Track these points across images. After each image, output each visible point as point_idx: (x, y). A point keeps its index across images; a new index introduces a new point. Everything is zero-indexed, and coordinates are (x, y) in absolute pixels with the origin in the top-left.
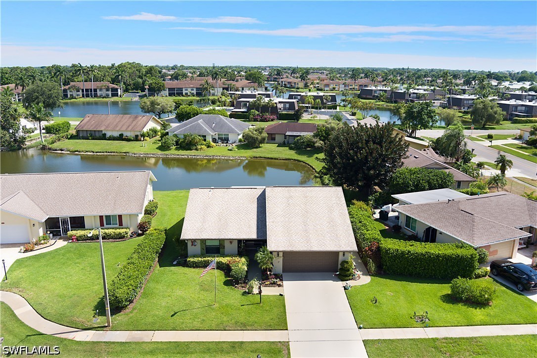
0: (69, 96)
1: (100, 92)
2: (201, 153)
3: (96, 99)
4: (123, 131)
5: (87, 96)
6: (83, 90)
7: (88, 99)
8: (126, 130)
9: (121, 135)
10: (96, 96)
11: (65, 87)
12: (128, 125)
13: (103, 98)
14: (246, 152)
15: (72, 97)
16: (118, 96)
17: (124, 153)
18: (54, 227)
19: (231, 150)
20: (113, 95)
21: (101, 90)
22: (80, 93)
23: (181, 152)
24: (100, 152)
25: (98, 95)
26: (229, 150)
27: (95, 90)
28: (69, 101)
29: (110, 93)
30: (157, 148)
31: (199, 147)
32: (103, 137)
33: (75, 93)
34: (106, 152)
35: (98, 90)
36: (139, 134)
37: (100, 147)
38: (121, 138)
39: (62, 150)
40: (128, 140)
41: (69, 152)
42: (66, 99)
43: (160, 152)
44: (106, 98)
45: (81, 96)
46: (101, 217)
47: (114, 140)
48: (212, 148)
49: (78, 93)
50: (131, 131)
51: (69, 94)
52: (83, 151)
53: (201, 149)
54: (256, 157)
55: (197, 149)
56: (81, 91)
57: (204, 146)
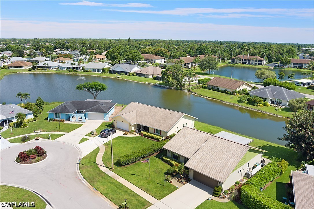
0: (235, 62)
1: (252, 62)
2: (259, 108)
3: (249, 66)
4: (227, 88)
5: (245, 63)
6: (243, 60)
7: (244, 65)
8: (228, 88)
9: (226, 90)
10: (249, 64)
11: (233, 58)
12: (231, 85)
13: (253, 65)
14: (285, 113)
15: (237, 63)
16: (262, 65)
17: (220, 100)
18: (139, 128)
19: (276, 110)
20: (259, 64)
21: (253, 60)
22: (241, 61)
23: (249, 106)
24: (210, 98)
25: (251, 63)
26: (275, 110)
27: (249, 60)
28: (234, 65)
29: (257, 62)
30: (237, 101)
31: (259, 104)
32: (217, 90)
33: (238, 61)
34: (213, 98)
35: (251, 61)
36: (234, 91)
37: (211, 95)
38: (225, 92)
39: (195, 93)
40: (228, 94)
41: (197, 95)
42: (233, 64)
43: (237, 103)
44: (254, 65)
45: (241, 63)
46: (154, 129)
47: (221, 92)
48: (267, 107)
49: (240, 61)
50: (230, 89)
51: (235, 61)
52: (203, 96)
53: (260, 106)
54: (289, 118)
55: (257, 106)
56: (242, 60)
57: (262, 105)
